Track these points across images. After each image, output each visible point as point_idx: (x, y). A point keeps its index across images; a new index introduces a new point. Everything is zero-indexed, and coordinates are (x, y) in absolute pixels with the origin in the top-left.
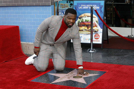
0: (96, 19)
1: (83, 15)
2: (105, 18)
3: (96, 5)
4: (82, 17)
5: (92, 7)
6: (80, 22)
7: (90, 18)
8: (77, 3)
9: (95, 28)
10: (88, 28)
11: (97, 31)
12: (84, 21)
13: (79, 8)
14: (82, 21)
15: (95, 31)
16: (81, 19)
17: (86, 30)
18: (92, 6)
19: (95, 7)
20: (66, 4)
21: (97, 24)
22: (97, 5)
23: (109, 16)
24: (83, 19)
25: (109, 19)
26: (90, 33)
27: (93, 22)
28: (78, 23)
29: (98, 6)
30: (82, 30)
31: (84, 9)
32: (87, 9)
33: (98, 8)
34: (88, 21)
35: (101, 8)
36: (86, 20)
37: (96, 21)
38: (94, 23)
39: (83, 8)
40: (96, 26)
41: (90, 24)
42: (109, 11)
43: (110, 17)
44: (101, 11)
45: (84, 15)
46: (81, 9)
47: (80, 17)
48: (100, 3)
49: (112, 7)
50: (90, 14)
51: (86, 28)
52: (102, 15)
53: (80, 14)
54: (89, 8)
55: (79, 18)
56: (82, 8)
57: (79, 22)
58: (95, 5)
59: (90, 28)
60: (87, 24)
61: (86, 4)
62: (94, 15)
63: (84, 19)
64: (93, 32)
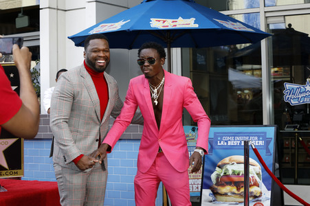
0: (255, 168)
1: (227, 160)
2: (277, 165)
3: (256, 138)
4: (225, 164)
5: (246, 143)
6: (222, 175)
7: (242, 166)
8: (215, 133)
9: (253, 190)
10: (238, 189)
11: (260, 196)
12: (230, 173)
13: (219, 144)
14: (225, 173)
15: (255, 197)
16: (224, 170)
17: (234, 193)
18: (247, 138)
19: (255, 142)
20: (190, 135)
21: (258, 179)
22: (259, 137)
23: (287, 158)
24: (227, 170)
25: (289, 166)
26: (243, 200)
27: (250, 176)
28: (217, 178)
29: (261, 138)
30: (226, 194)
31: (231, 146)
32: (237, 145)
33: (261, 143)
34: (238, 174)
35: (267, 143)
36: (234, 172)
37: (257, 174)
38: (253, 177)
39: (227, 143)
40: (256, 184)
41: (243, 179)
42: (288, 148)
43: (290, 161)
44: (268, 151)
45: (230, 160)
46: (222, 145)
47: (220, 163)
48: (265, 133)
49: (295, 139)
50: (242, 158)
51: (234, 189)
52: (269, 160)
53: (221, 158)
54: (240, 143)
55: (219, 167)
56: (225, 144)
57: (218, 176)
58: (255, 136)
59: (242, 190)
60: (236, 179)
61: (235, 135)
62: (251, 160)
63: (230, 169)
64: (250, 199)
